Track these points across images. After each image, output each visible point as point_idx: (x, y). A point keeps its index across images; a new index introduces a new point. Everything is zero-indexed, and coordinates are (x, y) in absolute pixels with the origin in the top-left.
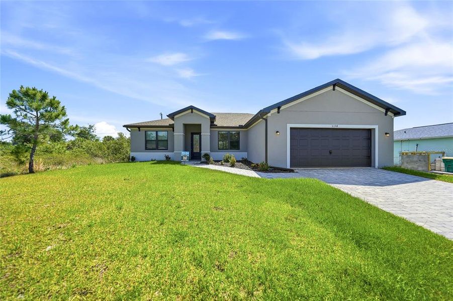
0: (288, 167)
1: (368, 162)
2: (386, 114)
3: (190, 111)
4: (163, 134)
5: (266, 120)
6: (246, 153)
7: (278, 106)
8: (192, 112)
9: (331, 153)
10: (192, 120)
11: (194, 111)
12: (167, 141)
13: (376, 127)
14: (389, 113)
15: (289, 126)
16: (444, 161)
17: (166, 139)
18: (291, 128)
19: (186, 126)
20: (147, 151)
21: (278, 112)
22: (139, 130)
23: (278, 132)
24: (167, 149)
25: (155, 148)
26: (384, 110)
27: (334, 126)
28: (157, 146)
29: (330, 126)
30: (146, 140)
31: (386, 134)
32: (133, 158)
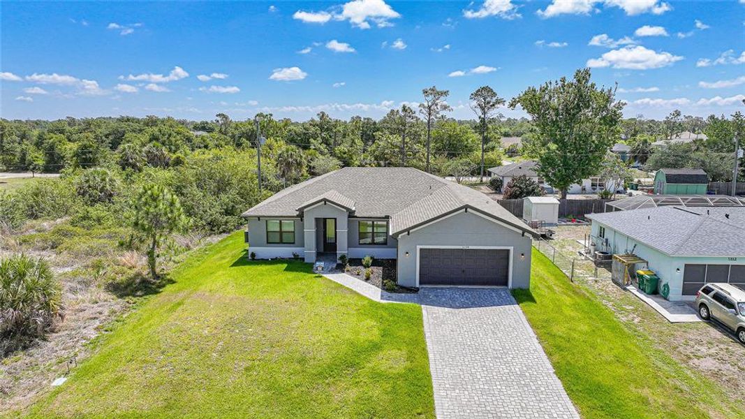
0: (417, 286)
2: (523, 235)
3: (323, 202)
4: (288, 227)
7: (408, 230)
8: (325, 205)
11: (327, 203)
12: (294, 233)
13: (511, 248)
14: (526, 234)
15: (419, 247)
16: (638, 275)
17: (293, 230)
18: (421, 249)
19: (317, 220)
20: (269, 245)
21: (408, 234)
22: (259, 219)
23: (407, 253)
24: (294, 243)
25: (279, 241)
26: (521, 232)
27: (465, 247)
28: (281, 239)
29: (461, 247)
30: (267, 232)
31: (523, 255)
32: (253, 255)
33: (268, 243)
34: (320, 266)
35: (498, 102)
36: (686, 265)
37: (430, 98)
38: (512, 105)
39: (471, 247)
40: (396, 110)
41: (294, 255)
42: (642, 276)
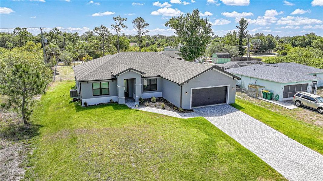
0: (191, 108)
1: (225, 101)
2: (233, 79)
4: (105, 85)
5: (181, 86)
6: (161, 92)
7: (187, 82)
8: (130, 71)
9: (209, 99)
10: (130, 76)
11: (131, 70)
12: (109, 88)
13: (229, 85)
14: (235, 79)
15: (192, 89)
16: (263, 92)
17: (108, 87)
20: (94, 97)
21: (187, 84)
22: (88, 83)
23: (187, 92)
24: (109, 94)
25: (100, 94)
26: (232, 77)
27: (211, 87)
28: (101, 93)
29: (209, 87)
30: (93, 89)
31: (233, 88)
32: (85, 104)
33: (93, 96)
34: (137, 105)
35: (146, 25)
36: (285, 86)
37: (117, 21)
38: (166, 25)
39: (213, 87)
40: (98, 27)
41: (110, 100)
42: (266, 93)
